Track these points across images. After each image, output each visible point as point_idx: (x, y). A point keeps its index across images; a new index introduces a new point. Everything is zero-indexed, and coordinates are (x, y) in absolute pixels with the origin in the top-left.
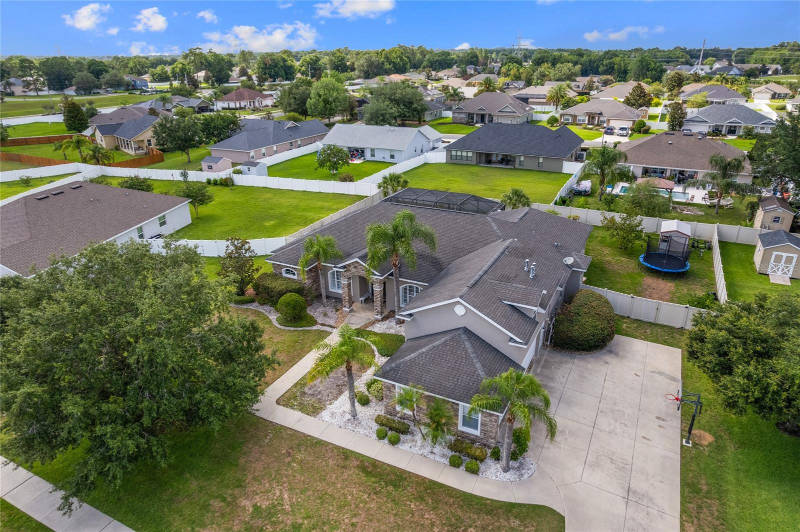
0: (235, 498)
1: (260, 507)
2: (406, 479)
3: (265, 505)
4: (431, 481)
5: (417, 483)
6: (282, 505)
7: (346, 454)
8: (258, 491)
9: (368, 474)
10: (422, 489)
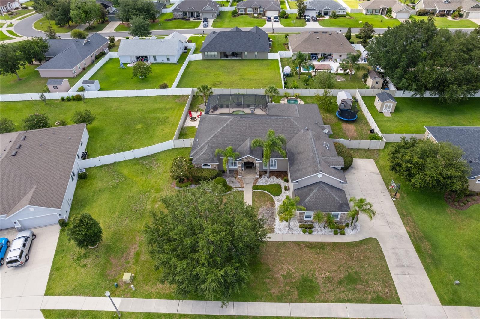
0: (272, 276)
1: (284, 275)
2: (324, 245)
3: (285, 273)
4: (333, 242)
5: (329, 245)
6: (291, 271)
7: (298, 244)
8: (278, 270)
9: (311, 248)
10: (332, 246)
